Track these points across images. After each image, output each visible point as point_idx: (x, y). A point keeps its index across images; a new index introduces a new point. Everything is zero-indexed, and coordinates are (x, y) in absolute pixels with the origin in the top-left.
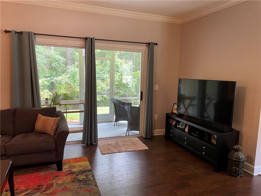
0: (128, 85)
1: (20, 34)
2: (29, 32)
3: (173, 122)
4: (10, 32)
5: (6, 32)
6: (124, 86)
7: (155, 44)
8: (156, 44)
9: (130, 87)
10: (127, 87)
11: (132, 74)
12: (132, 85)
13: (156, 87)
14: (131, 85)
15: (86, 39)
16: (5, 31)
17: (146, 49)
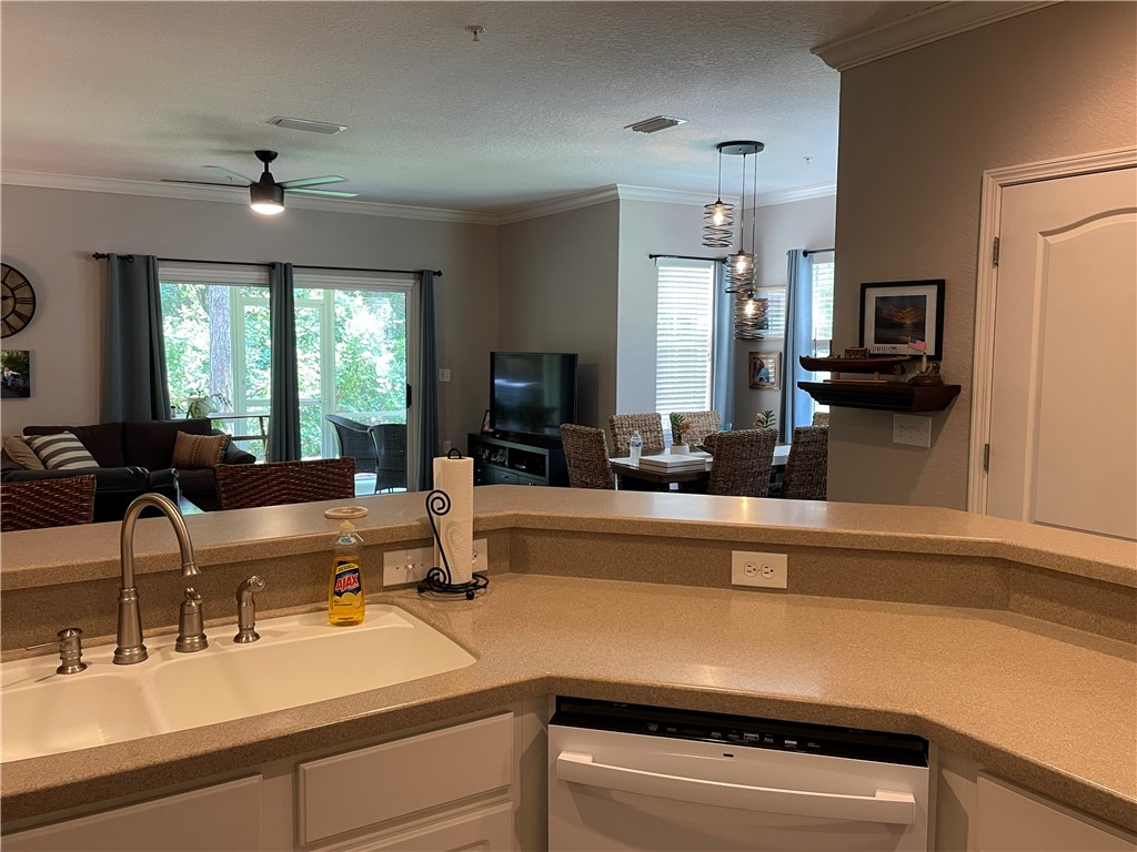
0: (377, 385)
1: (126, 260)
2: (148, 257)
3: (484, 452)
4: (102, 256)
5: (97, 256)
6: (362, 390)
7: (435, 273)
8: (439, 274)
9: (384, 392)
10: (373, 394)
11: (392, 346)
12: (394, 386)
13: (445, 375)
14: (389, 387)
15: (272, 266)
16: (94, 256)
17: (415, 284)
